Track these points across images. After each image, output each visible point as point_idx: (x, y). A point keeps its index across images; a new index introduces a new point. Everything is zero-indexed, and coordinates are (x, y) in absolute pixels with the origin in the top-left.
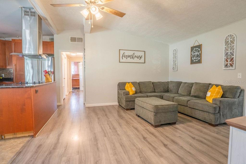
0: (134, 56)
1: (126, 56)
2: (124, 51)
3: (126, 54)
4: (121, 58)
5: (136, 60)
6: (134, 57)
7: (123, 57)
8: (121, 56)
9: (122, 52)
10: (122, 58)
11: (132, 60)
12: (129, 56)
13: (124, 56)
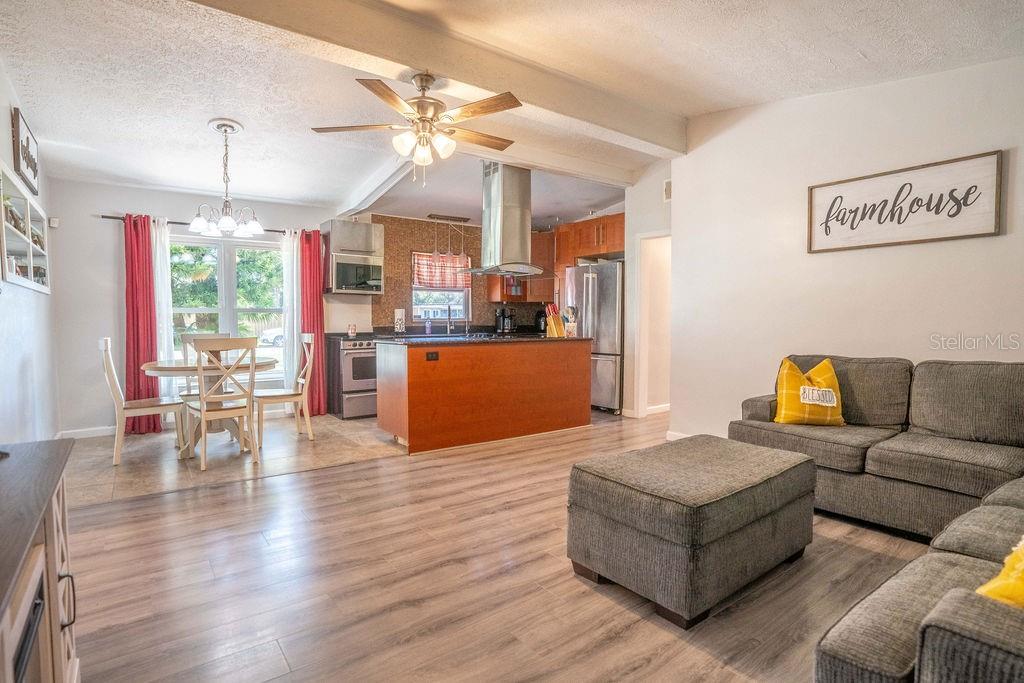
0: (906, 206)
1: (851, 212)
2: (834, 192)
3: (849, 204)
4: (819, 230)
5: (921, 224)
6: (905, 211)
7: (833, 224)
8: (820, 216)
9: (823, 199)
10: (827, 226)
11: (891, 231)
12: (868, 212)
13: (836, 215)
